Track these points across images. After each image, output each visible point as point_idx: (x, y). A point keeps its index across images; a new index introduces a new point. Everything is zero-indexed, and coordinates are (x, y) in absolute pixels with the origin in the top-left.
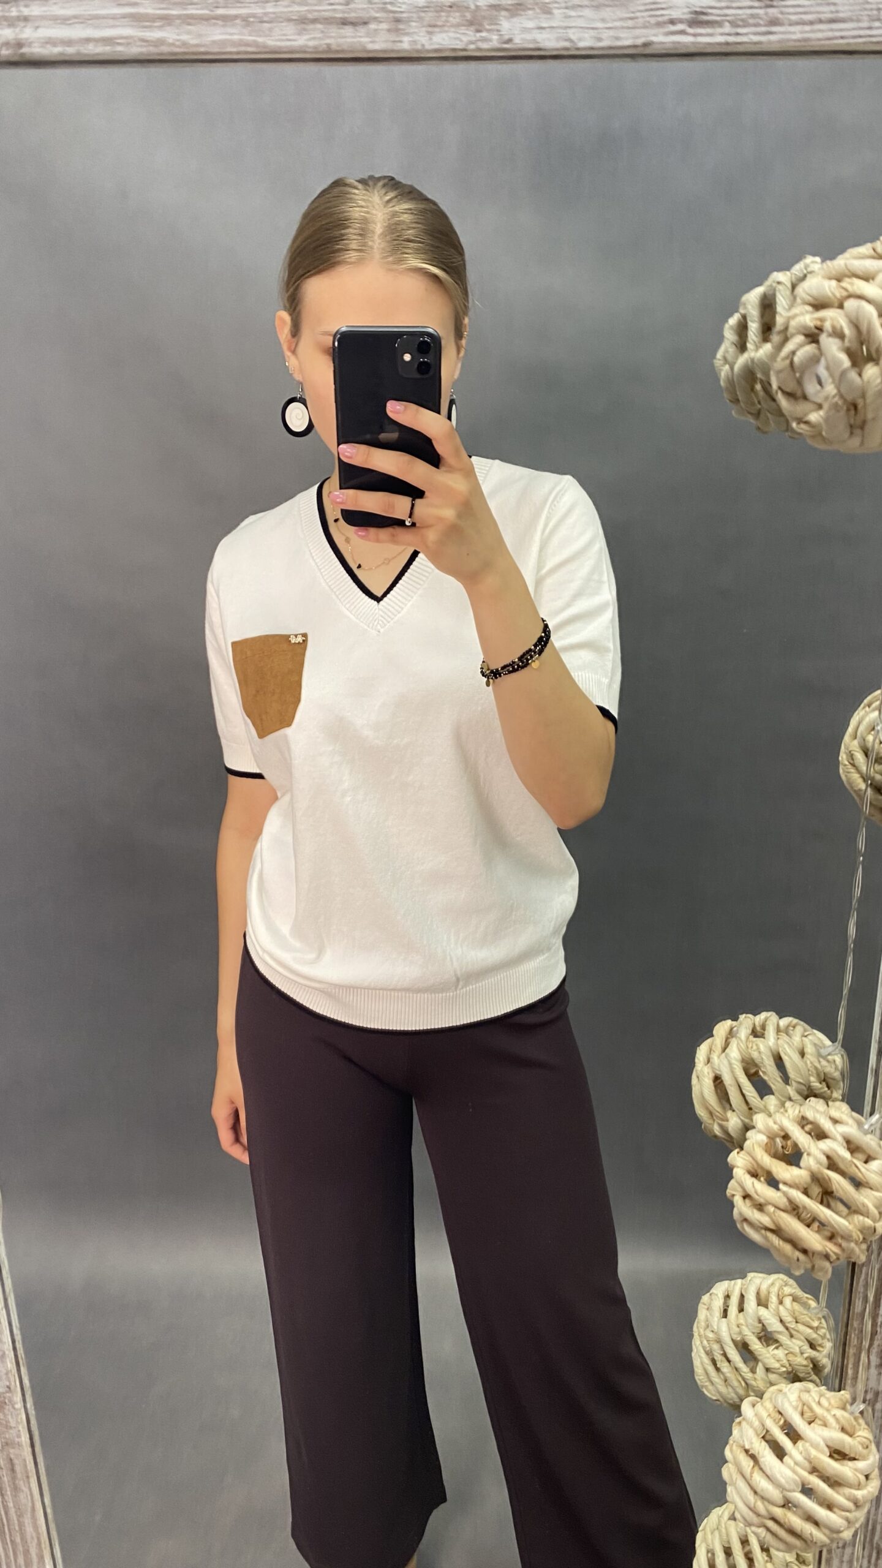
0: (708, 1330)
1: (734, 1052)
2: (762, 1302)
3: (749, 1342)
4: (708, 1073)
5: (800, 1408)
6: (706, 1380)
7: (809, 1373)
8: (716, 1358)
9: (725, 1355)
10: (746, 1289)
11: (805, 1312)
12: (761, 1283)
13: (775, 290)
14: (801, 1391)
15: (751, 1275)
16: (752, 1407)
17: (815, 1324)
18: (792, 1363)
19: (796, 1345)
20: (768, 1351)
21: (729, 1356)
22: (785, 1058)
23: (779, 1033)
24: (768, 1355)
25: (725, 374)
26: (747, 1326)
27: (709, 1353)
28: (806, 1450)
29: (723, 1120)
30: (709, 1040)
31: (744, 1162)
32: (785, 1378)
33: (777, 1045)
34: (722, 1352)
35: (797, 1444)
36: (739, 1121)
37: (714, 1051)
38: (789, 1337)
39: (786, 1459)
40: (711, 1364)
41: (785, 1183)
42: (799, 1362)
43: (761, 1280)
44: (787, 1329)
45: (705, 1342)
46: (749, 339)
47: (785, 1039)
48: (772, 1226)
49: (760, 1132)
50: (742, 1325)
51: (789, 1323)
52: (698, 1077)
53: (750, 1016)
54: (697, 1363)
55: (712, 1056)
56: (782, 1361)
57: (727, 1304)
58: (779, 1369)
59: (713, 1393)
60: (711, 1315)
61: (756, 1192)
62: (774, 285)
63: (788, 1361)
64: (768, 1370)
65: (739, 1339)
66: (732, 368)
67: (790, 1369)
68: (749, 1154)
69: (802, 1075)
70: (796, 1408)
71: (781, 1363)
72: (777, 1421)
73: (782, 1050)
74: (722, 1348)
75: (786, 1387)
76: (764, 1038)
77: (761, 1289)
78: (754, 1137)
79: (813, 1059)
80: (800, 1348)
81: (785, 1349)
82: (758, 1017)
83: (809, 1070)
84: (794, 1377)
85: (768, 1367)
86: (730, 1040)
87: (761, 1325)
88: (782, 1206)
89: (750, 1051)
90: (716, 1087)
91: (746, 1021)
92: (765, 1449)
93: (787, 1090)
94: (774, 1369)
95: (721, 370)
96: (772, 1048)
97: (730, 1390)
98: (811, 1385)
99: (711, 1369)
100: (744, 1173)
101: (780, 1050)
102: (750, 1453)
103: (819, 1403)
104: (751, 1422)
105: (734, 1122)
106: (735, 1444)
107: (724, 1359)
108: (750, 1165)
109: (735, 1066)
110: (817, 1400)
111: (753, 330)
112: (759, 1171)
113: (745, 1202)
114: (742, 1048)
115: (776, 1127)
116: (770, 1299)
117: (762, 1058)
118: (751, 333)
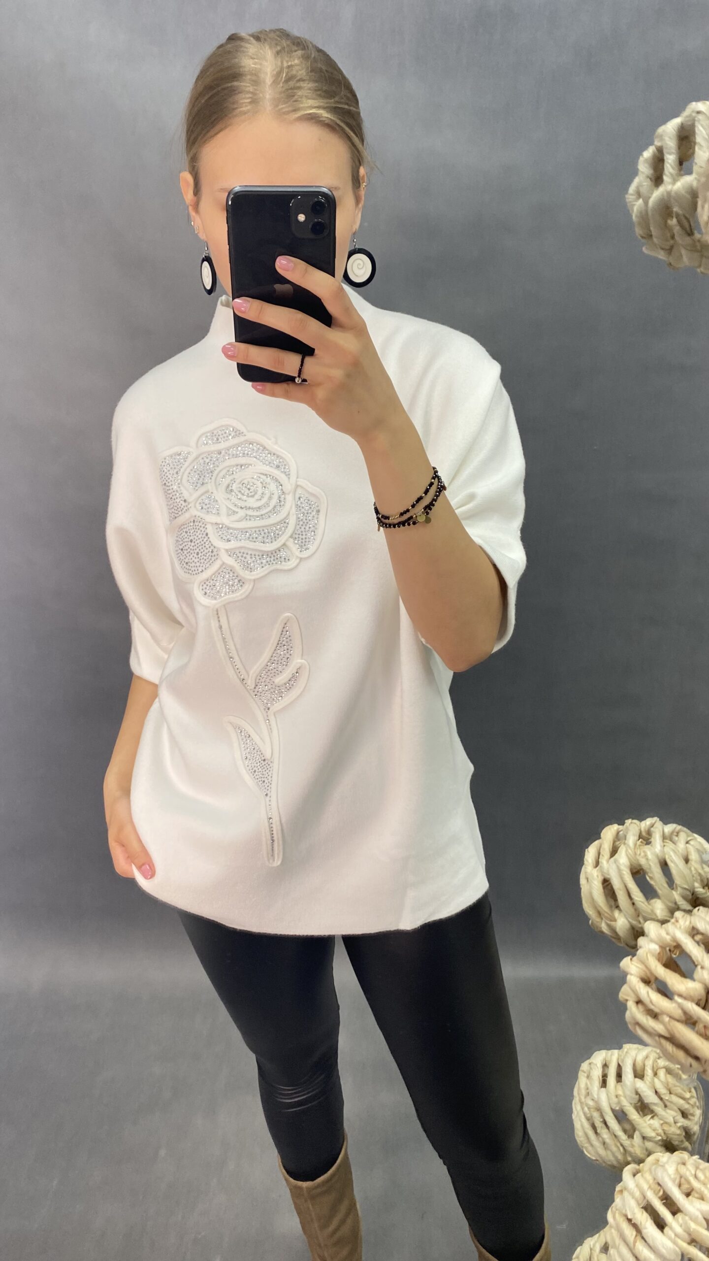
0: (588, 1097)
1: (623, 858)
2: (639, 1074)
3: (627, 1113)
4: (598, 876)
5: (677, 1181)
6: (586, 1141)
7: (682, 1141)
8: (596, 1125)
9: (605, 1123)
10: (623, 1061)
11: (678, 1084)
12: (636, 1056)
13: (694, 120)
14: (678, 1164)
15: (627, 1047)
16: (632, 1177)
17: (688, 1095)
18: (666, 1132)
19: (670, 1115)
20: (646, 1122)
21: (608, 1124)
22: (671, 865)
23: (665, 841)
24: (645, 1125)
25: (637, 210)
26: (625, 1097)
27: (589, 1119)
28: (686, 1223)
29: (611, 921)
30: (597, 843)
31: (638, 970)
32: (661, 1146)
33: (663, 852)
34: (602, 1120)
35: (676, 1216)
36: (626, 922)
37: (603, 855)
38: (664, 1108)
39: (666, 1230)
40: (592, 1129)
41: (680, 996)
42: (673, 1132)
43: (636, 1051)
44: (661, 1099)
45: (586, 1109)
46: (666, 171)
47: (671, 847)
48: (667, 1035)
49: (652, 941)
50: (620, 1096)
51: (664, 1094)
52: (587, 879)
53: (635, 821)
54: (577, 1125)
55: (600, 860)
56: (658, 1130)
57: (606, 1072)
58: (655, 1137)
59: (592, 1152)
60: (590, 1083)
61: (651, 1002)
62: (694, 114)
63: (663, 1130)
64: (644, 1138)
65: (617, 1108)
66: (646, 203)
67: (665, 1138)
68: (643, 962)
69: (687, 882)
70: (674, 1181)
71: (656, 1131)
72: (656, 1192)
73: (669, 858)
74: (602, 1116)
75: (663, 1156)
76: (652, 846)
77: (636, 1061)
78: (647, 945)
79: (698, 866)
80: (674, 1118)
81: (661, 1119)
82: (643, 822)
83: (693, 876)
84: (670, 1147)
85: (645, 1136)
86: (617, 843)
87: (638, 1096)
88: (677, 1017)
89: (638, 857)
90: (604, 888)
91: (633, 827)
92: (647, 1221)
93: (673, 895)
94: (651, 1137)
95: (634, 205)
96: (659, 855)
97: (609, 1153)
98: (685, 1155)
99: (591, 1133)
100: (638, 981)
101: (667, 857)
102: (633, 1222)
103: (696, 1177)
104: (633, 1192)
105: (621, 922)
106: (617, 1212)
107: (603, 1125)
108: (643, 973)
109: (624, 873)
110: (693, 1172)
111: (670, 161)
112: (653, 980)
113: (638, 1008)
114: (630, 854)
115: (668, 938)
116: (645, 1072)
117: (650, 865)
118: (668, 165)
